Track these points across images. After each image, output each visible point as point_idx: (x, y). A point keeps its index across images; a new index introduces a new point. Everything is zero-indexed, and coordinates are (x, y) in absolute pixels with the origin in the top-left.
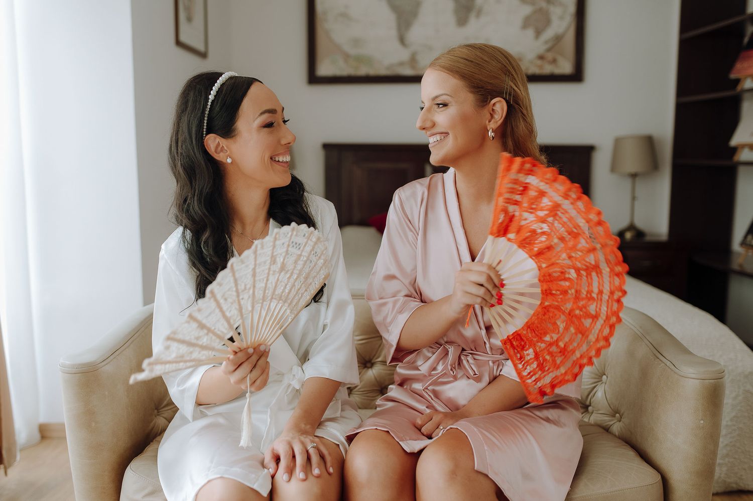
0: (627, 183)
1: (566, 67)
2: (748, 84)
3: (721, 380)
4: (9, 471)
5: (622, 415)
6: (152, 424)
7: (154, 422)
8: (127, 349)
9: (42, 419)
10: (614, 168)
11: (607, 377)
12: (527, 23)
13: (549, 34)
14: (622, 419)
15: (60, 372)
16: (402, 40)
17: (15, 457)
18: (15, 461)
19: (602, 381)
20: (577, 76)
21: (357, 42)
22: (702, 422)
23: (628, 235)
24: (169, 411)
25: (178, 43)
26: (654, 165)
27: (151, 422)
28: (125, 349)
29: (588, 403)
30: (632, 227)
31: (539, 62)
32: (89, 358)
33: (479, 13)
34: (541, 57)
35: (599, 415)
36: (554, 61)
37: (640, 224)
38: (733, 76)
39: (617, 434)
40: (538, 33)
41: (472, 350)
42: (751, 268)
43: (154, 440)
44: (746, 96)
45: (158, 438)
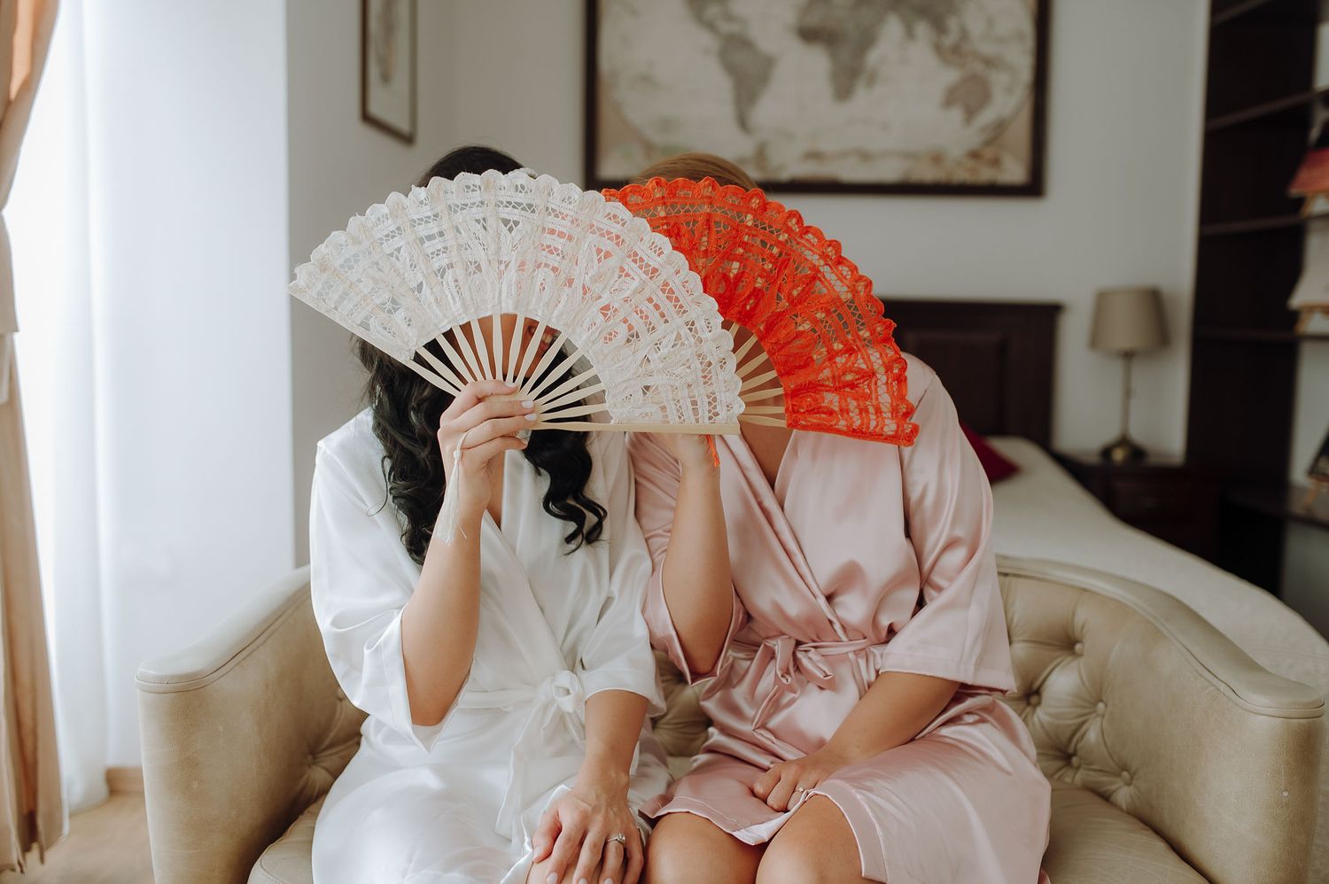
0: (1116, 369)
1: (1014, 171)
2: (1319, 206)
3: (1320, 719)
4: (48, 855)
5: (1134, 773)
6: (302, 782)
7: (305, 778)
8: (261, 648)
9: (113, 760)
10: (1095, 340)
11: (1106, 706)
12: (951, 98)
13: (988, 116)
14: (1134, 782)
15: (138, 691)
16: (743, 123)
17: (60, 827)
18: (60, 835)
19: (1095, 712)
20: (1033, 187)
21: (667, 124)
22: (1286, 794)
23: (1119, 455)
24: (334, 757)
25: (367, 118)
26: (1162, 337)
27: (301, 777)
28: (258, 647)
29: (1071, 750)
30: (1124, 441)
31: (971, 163)
32: (190, 664)
33: (872, 80)
34: (974, 155)
35: (1091, 773)
36: (996, 162)
37: (1138, 435)
38: (1295, 191)
39: (1124, 807)
40: (970, 113)
41: (814, 641)
42: (1326, 512)
43: (306, 811)
44: (1314, 225)
45: (312, 808)
